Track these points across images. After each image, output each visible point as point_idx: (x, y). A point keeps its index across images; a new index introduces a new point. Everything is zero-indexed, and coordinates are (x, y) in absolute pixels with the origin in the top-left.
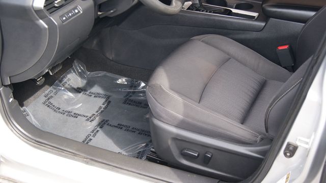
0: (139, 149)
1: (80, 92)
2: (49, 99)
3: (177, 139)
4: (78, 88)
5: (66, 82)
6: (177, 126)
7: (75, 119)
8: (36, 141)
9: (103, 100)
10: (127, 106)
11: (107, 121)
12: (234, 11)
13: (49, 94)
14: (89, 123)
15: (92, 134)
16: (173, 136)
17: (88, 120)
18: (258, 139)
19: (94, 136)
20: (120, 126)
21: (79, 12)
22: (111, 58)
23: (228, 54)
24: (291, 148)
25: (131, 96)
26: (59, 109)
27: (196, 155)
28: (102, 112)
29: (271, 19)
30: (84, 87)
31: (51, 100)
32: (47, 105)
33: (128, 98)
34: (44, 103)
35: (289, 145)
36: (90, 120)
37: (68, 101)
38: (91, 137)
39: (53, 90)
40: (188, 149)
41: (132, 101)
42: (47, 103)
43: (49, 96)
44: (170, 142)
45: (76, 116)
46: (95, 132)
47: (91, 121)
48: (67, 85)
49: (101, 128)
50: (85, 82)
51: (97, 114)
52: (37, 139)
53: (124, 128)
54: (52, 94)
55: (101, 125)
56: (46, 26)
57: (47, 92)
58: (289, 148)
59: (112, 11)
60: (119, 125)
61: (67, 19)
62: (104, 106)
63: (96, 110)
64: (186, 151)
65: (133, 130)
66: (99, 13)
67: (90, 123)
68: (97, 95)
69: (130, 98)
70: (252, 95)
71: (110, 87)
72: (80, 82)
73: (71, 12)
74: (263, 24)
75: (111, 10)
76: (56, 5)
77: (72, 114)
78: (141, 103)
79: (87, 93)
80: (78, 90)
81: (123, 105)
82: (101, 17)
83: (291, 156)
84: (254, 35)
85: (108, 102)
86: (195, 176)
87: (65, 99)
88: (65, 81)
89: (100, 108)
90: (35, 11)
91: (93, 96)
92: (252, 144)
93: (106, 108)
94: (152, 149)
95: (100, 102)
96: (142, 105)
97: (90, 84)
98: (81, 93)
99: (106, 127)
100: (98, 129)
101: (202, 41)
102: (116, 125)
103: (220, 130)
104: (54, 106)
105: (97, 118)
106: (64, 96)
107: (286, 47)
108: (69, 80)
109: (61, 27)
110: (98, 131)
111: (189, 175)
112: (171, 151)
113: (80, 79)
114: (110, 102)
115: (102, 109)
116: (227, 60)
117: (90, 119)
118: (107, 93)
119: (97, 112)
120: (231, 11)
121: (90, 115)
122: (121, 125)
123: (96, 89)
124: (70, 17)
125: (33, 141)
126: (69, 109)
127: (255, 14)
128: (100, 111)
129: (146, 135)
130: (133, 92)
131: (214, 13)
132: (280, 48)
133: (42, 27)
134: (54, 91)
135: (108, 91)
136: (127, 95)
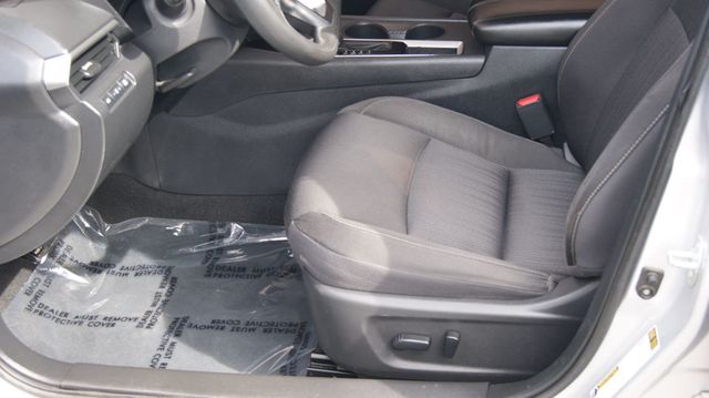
0: (279, 363)
1: (100, 272)
2: (36, 298)
3: (380, 318)
4: (92, 263)
5: (64, 256)
6: (376, 292)
7: (110, 329)
8: (60, 387)
9: (159, 279)
10: (215, 280)
11: (185, 320)
12: (411, 44)
13: (34, 287)
14: (145, 332)
15: (163, 353)
16: (372, 314)
17: (140, 325)
18: (550, 283)
19: (169, 355)
20: (217, 325)
21: (130, 84)
22: (156, 185)
23: (422, 131)
24: (653, 278)
25: (217, 259)
26: (66, 315)
27: (427, 343)
28: (165, 302)
29: (495, 47)
30: (106, 258)
31: (42, 300)
32: (36, 311)
33: (212, 265)
34: (29, 308)
35: (645, 273)
36: (146, 325)
37: (80, 294)
38: (162, 360)
39: (40, 276)
40: (408, 335)
41: (223, 268)
42: (36, 307)
43: (36, 290)
44: (364, 328)
45: (110, 322)
46: (167, 347)
47: (148, 327)
48: (67, 261)
49: (177, 335)
50: (103, 247)
51: (155, 309)
52: (64, 383)
53: (229, 327)
54: (40, 287)
55: (177, 328)
56: (76, 123)
57: (28, 284)
58: (647, 279)
59: (190, 74)
60: (213, 322)
61: (113, 102)
62: (164, 291)
63: (151, 303)
64: (403, 340)
65: (250, 327)
66: (159, 84)
67: (148, 330)
68: (141, 271)
69: (218, 263)
70: (498, 204)
71: (162, 248)
72: (93, 250)
73: (116, 86)
74: (481, 60)
75: (189, 71)
76: (87, 74)
77: (100, 320)
78: (244, 269)
79: (117, 269)
80: (94, 268)
81: (207, 280)
82: (164, 90)
83: (652, 294)
84: (466, 86)
85: (171, 280)
86: (436, 385)
87: (73, 292)
88: (61, 253)
89: (158, 295)
90: (50, 93)
91: (132, 273)
92: (539, 296)
93: (170, 293)
94: (314, 356)
95: (153, 284)
96: (249, 272)
97: (116, 249)
98: (104, 274)
99: (187, 331)
100: (172, 339)
101: (365, 114)
102: (208, 323)
103: (473, 281)
104: (52, 311)
105: (160, 318)
106: (67, 285)
107: (534, 99)
108: (69, 249)
109: (109, 119)
110: (173, 344)
111: (424, 386)
112: (368, 345)
113: (91, 244)
114: (174, 280)
115: (163, 298)
116: (423, 143)
117: (146, 322)
118: (159, 261)
119: (154, 305)
120: (405, 45)
121: (141, 315)
122: (219, 321)
123: (134, 258)
124: (118, 96)
125: (54, 389)
126: (90, 310)
127: (457, 45)
128: (160, 303)
129: (280, 331)
130: (218, 249)
131: (372, 53)
132: (525, 103)
133: (66, 127)
134: (43, 278)
135: (162, 258)
136: (207, 260)
